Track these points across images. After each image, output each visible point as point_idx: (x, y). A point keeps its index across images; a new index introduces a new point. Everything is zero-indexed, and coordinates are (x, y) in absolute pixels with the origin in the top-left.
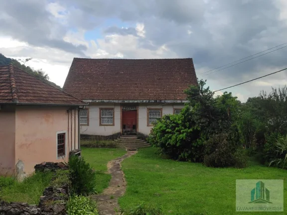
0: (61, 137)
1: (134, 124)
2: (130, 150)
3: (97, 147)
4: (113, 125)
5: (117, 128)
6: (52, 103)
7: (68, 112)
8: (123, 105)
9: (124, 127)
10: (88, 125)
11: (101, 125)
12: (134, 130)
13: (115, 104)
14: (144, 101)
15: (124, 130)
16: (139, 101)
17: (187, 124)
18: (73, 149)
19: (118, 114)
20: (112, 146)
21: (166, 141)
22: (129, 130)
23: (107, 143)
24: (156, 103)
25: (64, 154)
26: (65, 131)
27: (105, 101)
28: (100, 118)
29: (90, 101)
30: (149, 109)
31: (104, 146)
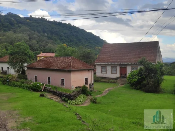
0: (86, 79)
1: (125, 73)
2: (121, 84)
3: (108, 82)
4: (117, 74)
5: (118, 75)
6: (82, 69)
7: (89, 71)
8: (120, 65)
9: (121, 74)
10: (106, 73)
11: (111, 73)
12: (125, 76)
13: (117, 65)
14: (129, 63)
15: (121, 76)
16: (127, 64)
17: (140, 75)
18: (91, 83)
19: (118, 69)
20: (114, 83)
21: (131, 81)
22: (123, 76)
23: (113, 81)
24: (134, 64)
25: (88, 84)
26: (88, 77)
27: (113, 63)
28: (111, 70)
29: (107, 63)
30: (132, 67)
31: (111, 82)
